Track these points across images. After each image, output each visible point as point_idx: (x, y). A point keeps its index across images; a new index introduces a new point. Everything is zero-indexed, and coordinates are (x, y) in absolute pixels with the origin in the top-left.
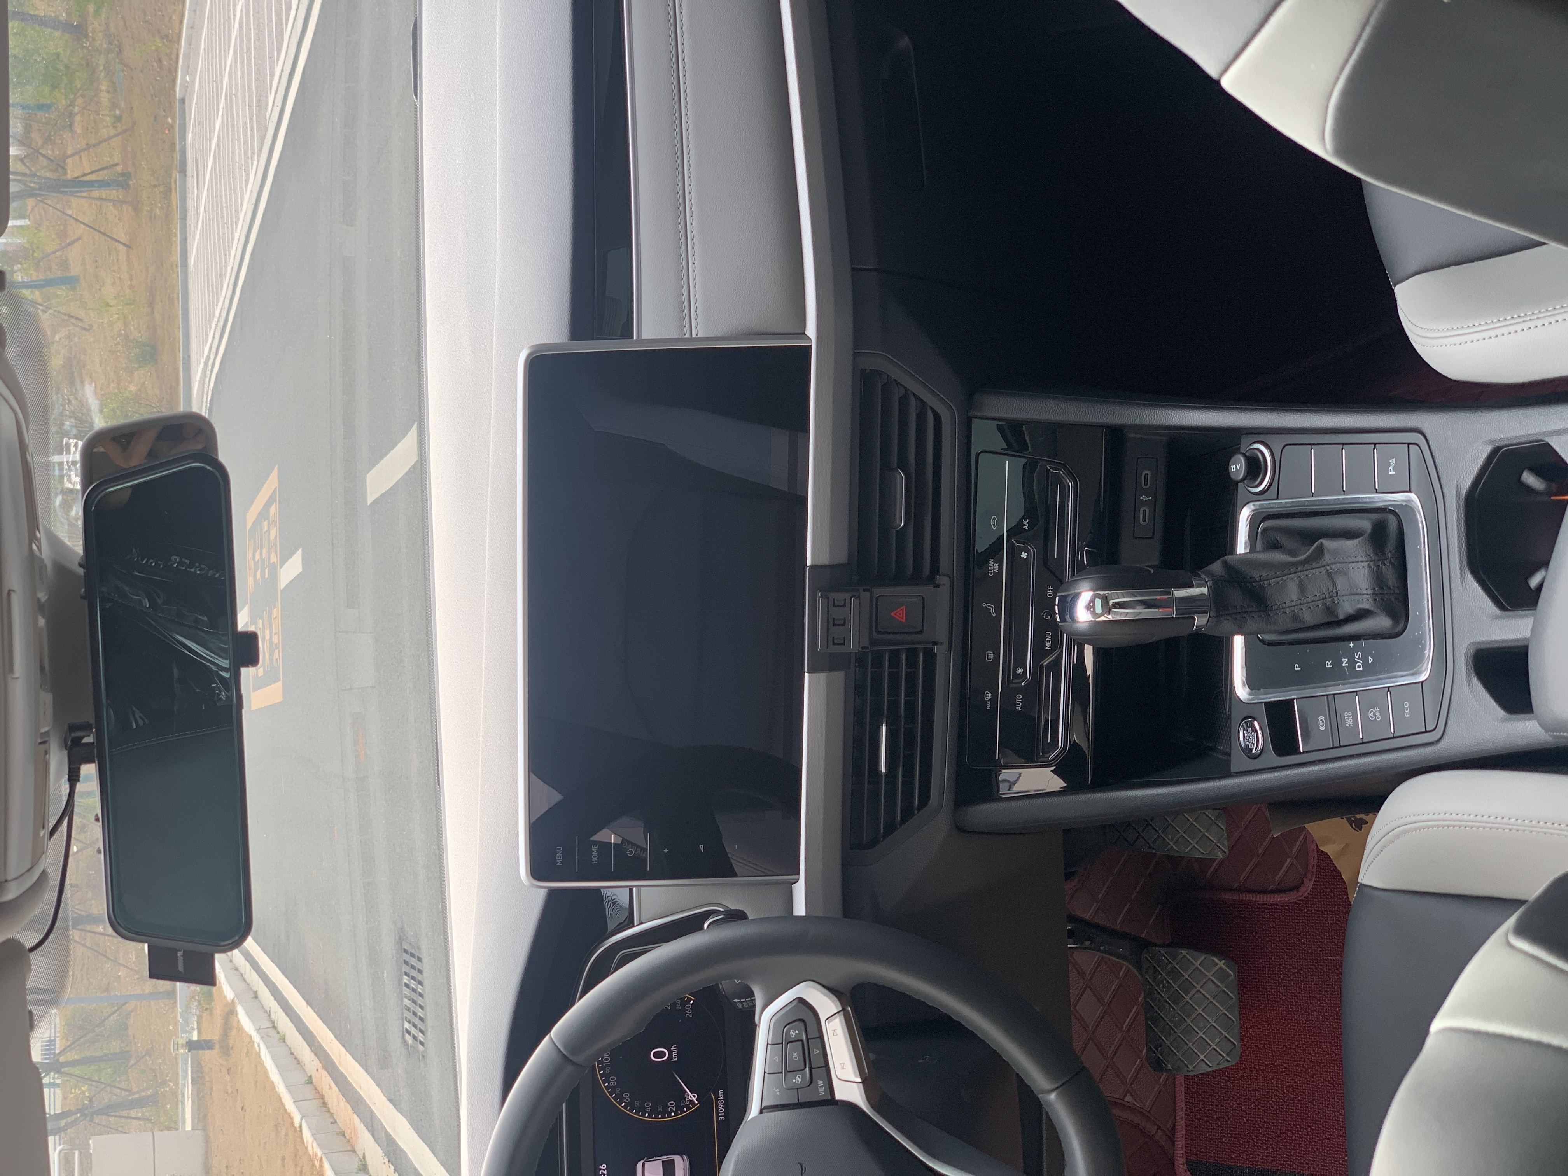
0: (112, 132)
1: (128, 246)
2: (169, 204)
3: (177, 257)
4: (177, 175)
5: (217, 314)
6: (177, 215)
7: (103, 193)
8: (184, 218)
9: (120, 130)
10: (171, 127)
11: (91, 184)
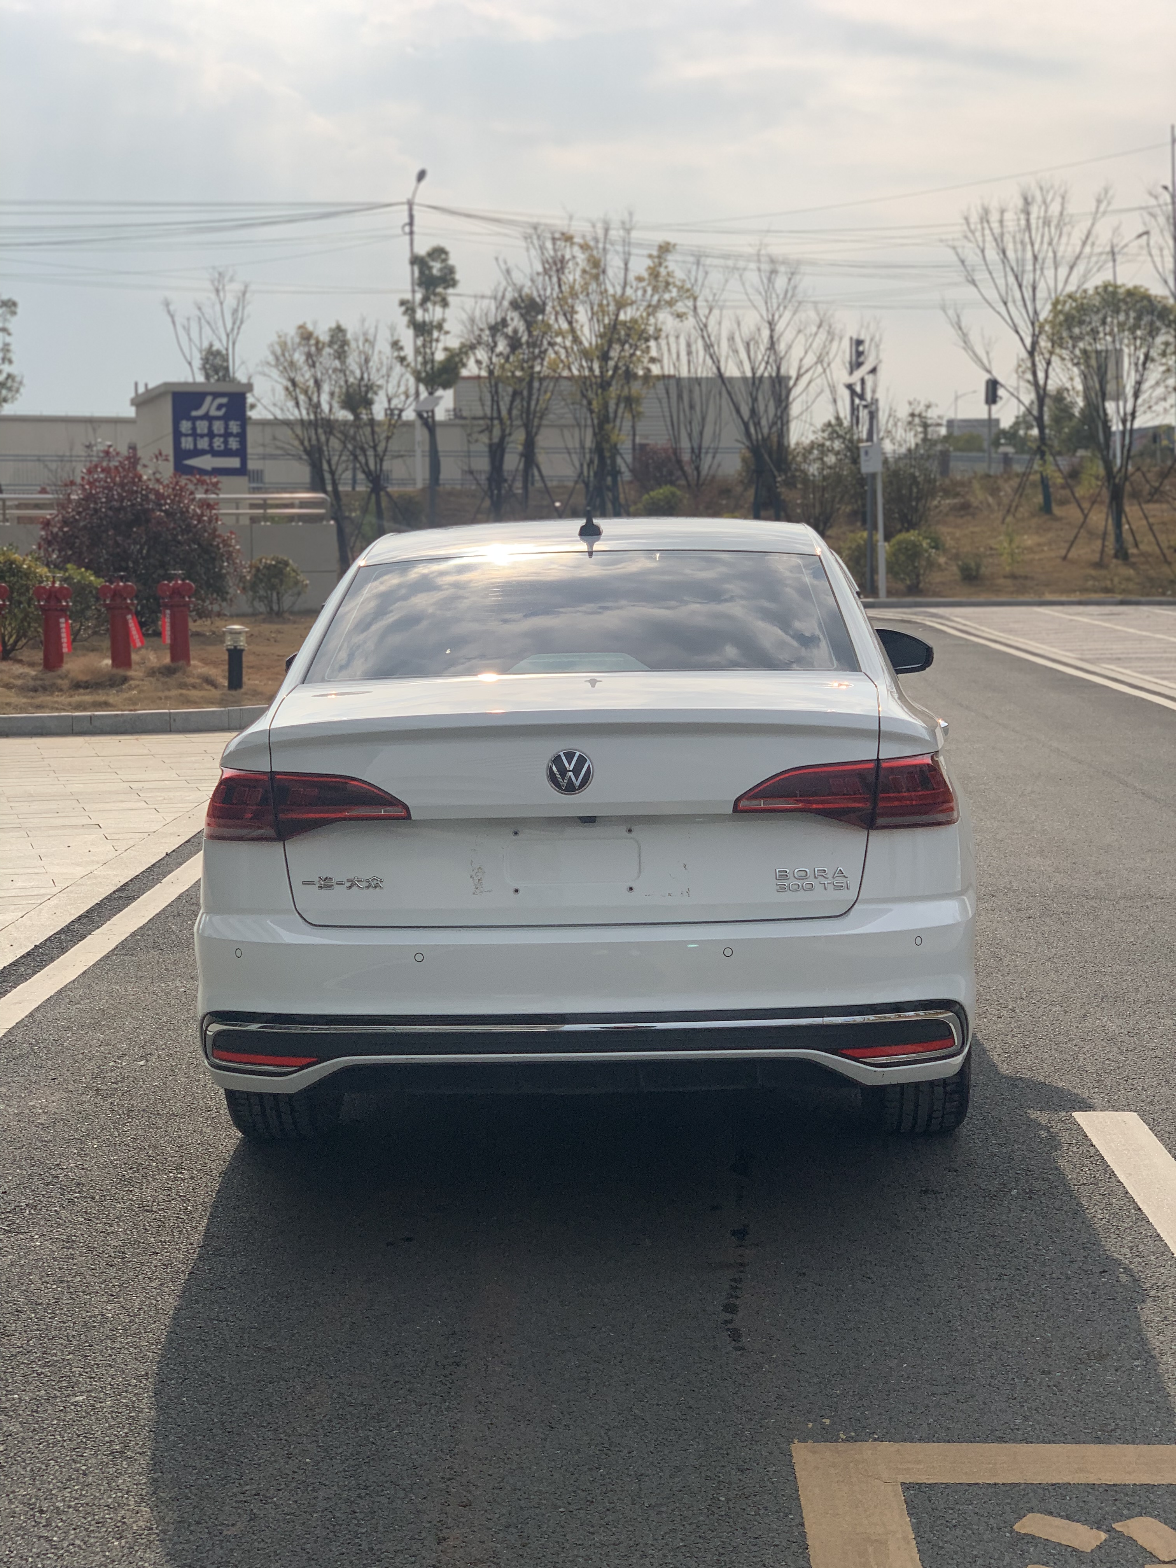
0: (1164, 545)
1: (1065, 558)
2: (1095, 592)
3: (1049, 597)
4: (1119, 597)
5: (983, 628)
6: (1084, 597)
7: (1111, 539)
8: (1080, 603)
9: (1166, 551)
10: (1164, 594)
11: (1118, 525)
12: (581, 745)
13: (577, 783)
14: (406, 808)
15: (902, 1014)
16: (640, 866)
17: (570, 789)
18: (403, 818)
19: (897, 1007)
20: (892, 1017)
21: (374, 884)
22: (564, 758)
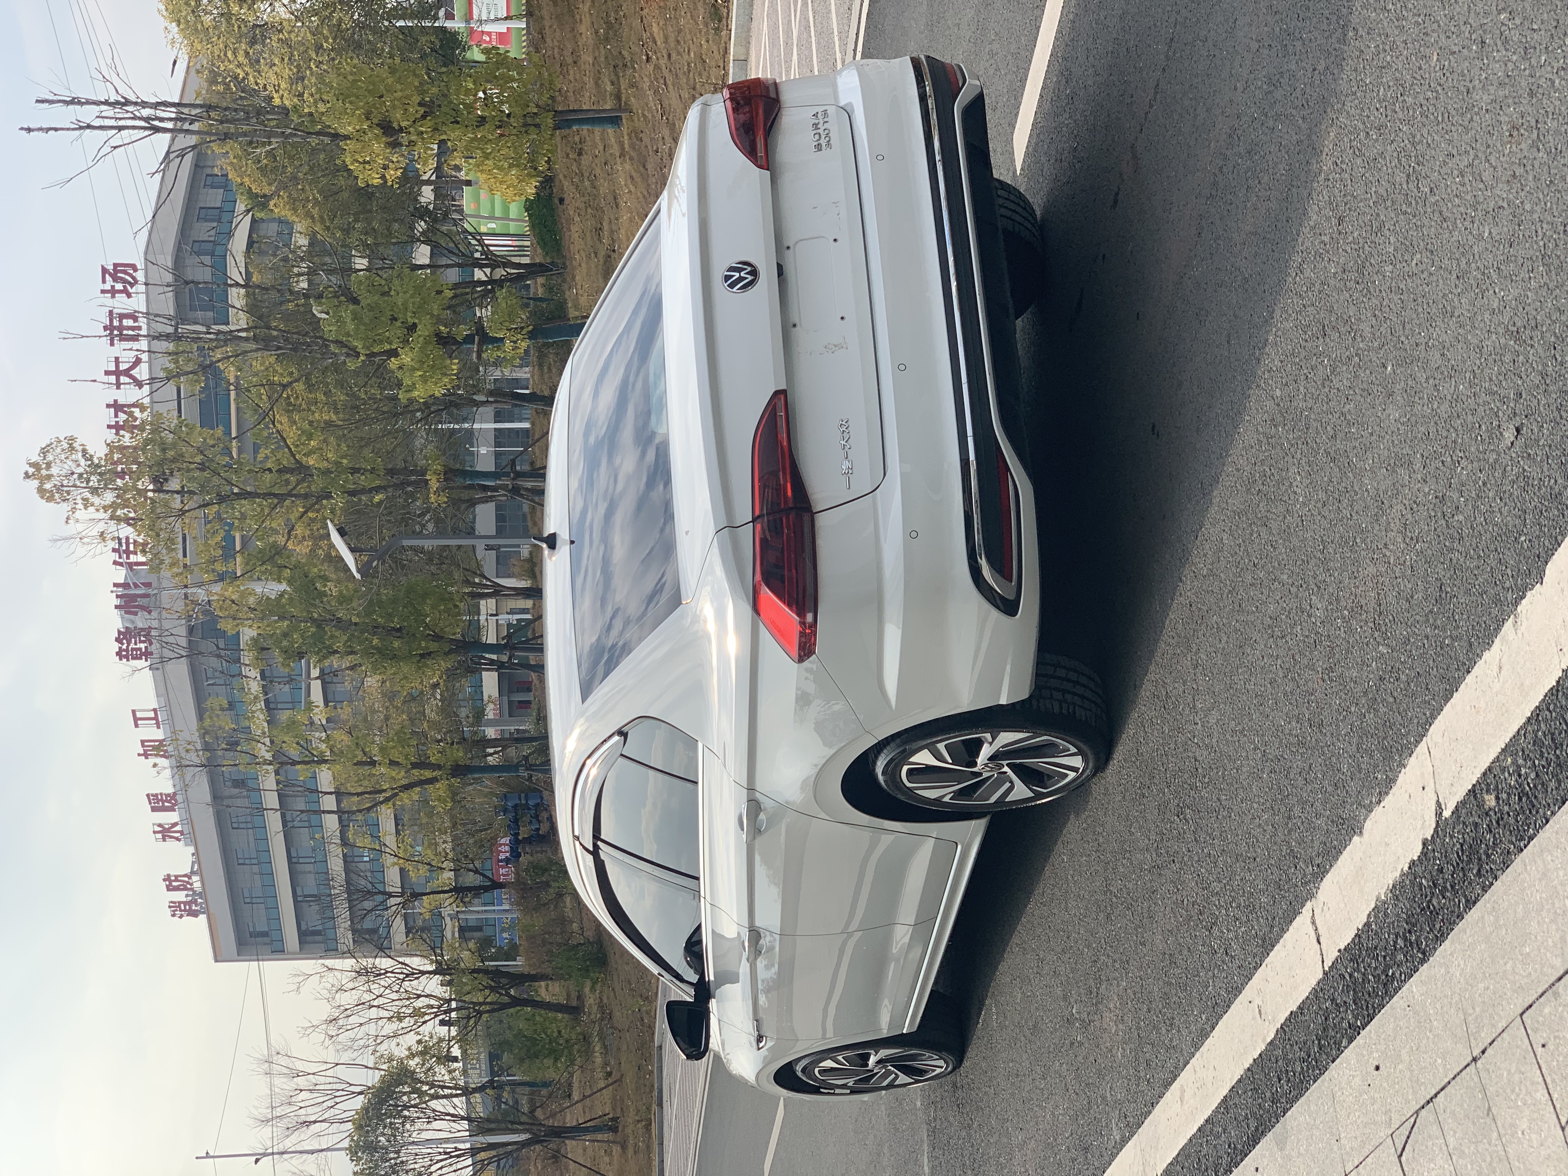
12: (719, 270)
13: (749, 269)
14: (777, 393)
15: (928, 94)
16: (817, 238)
17: (754, 272)
18: (786, 397)
19: (923, 98)
20: (931, 102)
21: (845, 427)
22: (729, 282)
